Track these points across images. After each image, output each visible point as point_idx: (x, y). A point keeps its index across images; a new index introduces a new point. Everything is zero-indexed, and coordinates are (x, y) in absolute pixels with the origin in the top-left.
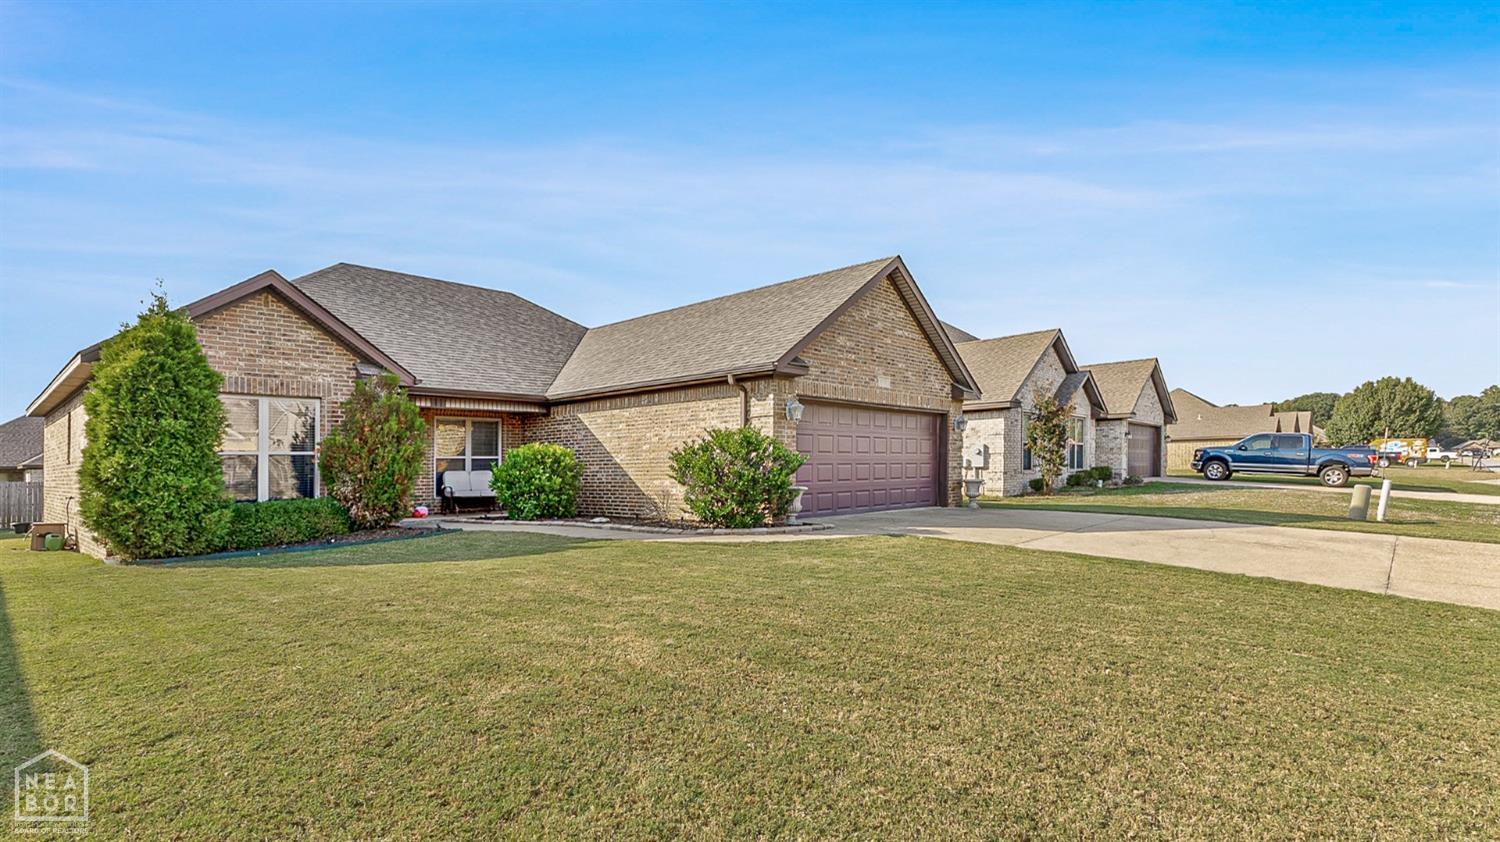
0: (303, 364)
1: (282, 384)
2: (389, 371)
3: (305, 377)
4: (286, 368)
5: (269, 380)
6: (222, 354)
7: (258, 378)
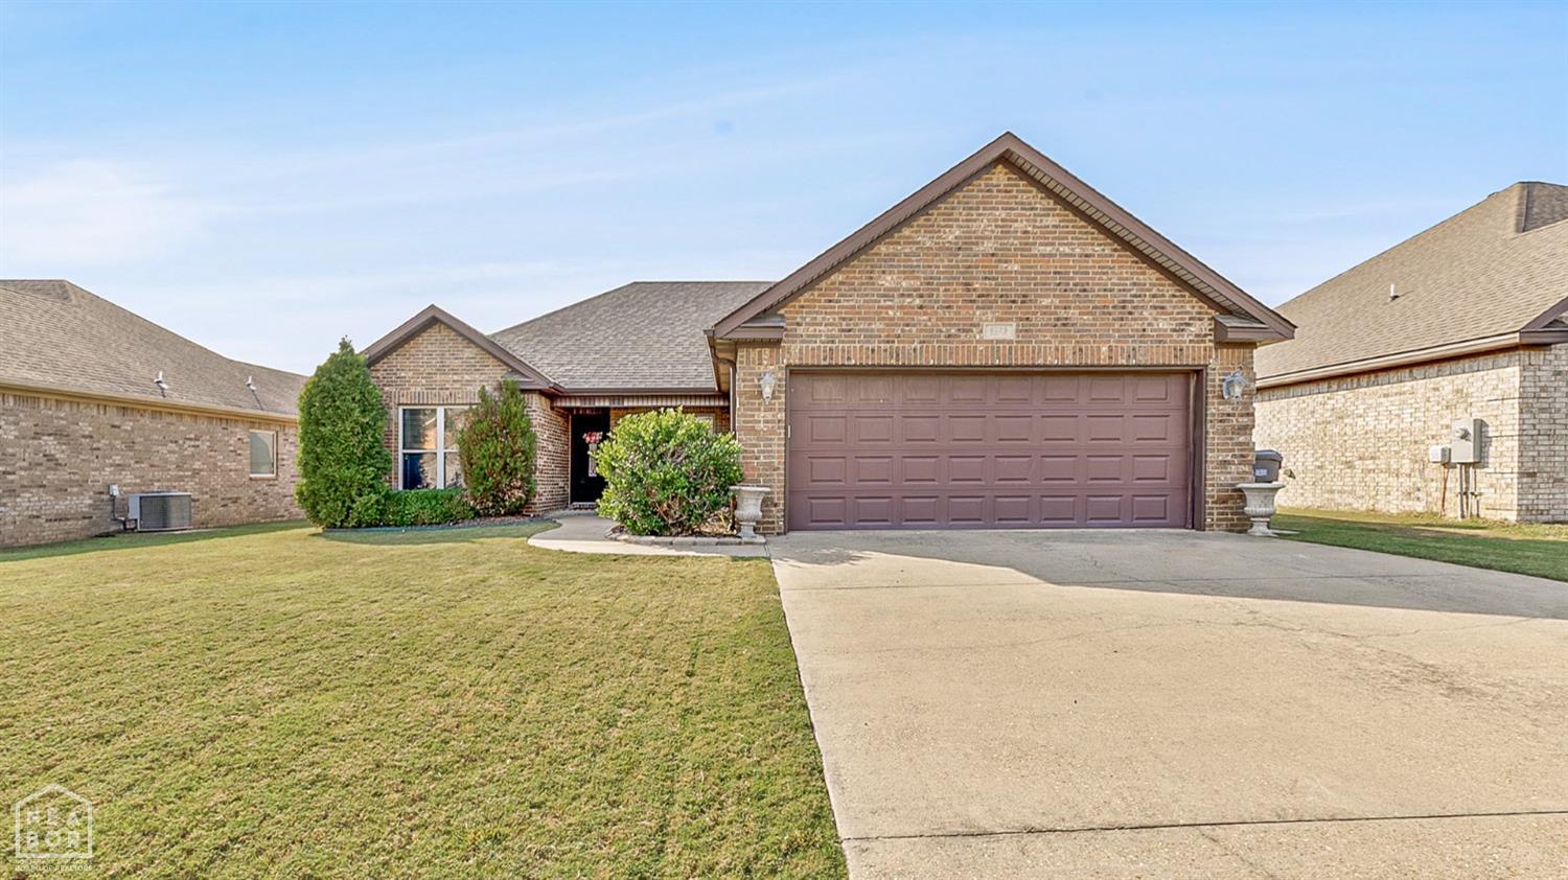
0: (467, 377)
1: (451, 394)
2: (526, 377)
3: (469, 388)
4: (454, 381)
5: (441, 392)
6: (411, 374)
7: (434, 391)
